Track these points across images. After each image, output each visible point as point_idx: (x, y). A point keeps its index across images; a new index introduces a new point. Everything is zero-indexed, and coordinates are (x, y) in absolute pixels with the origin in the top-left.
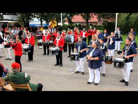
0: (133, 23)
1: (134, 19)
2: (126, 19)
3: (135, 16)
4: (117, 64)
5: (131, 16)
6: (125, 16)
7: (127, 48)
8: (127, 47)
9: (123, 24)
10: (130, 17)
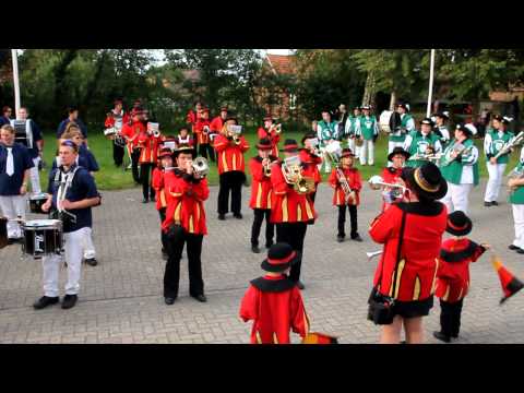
0: (81, 88)
1: (83, 76)
2: (56, 76)
3: (85, 64)
4: (39, 239)
5: (74, 62)
6: (52, 64)
7: (63, 180)
8: (63, 175)
9: (47, 93)
10: (69, 66)
